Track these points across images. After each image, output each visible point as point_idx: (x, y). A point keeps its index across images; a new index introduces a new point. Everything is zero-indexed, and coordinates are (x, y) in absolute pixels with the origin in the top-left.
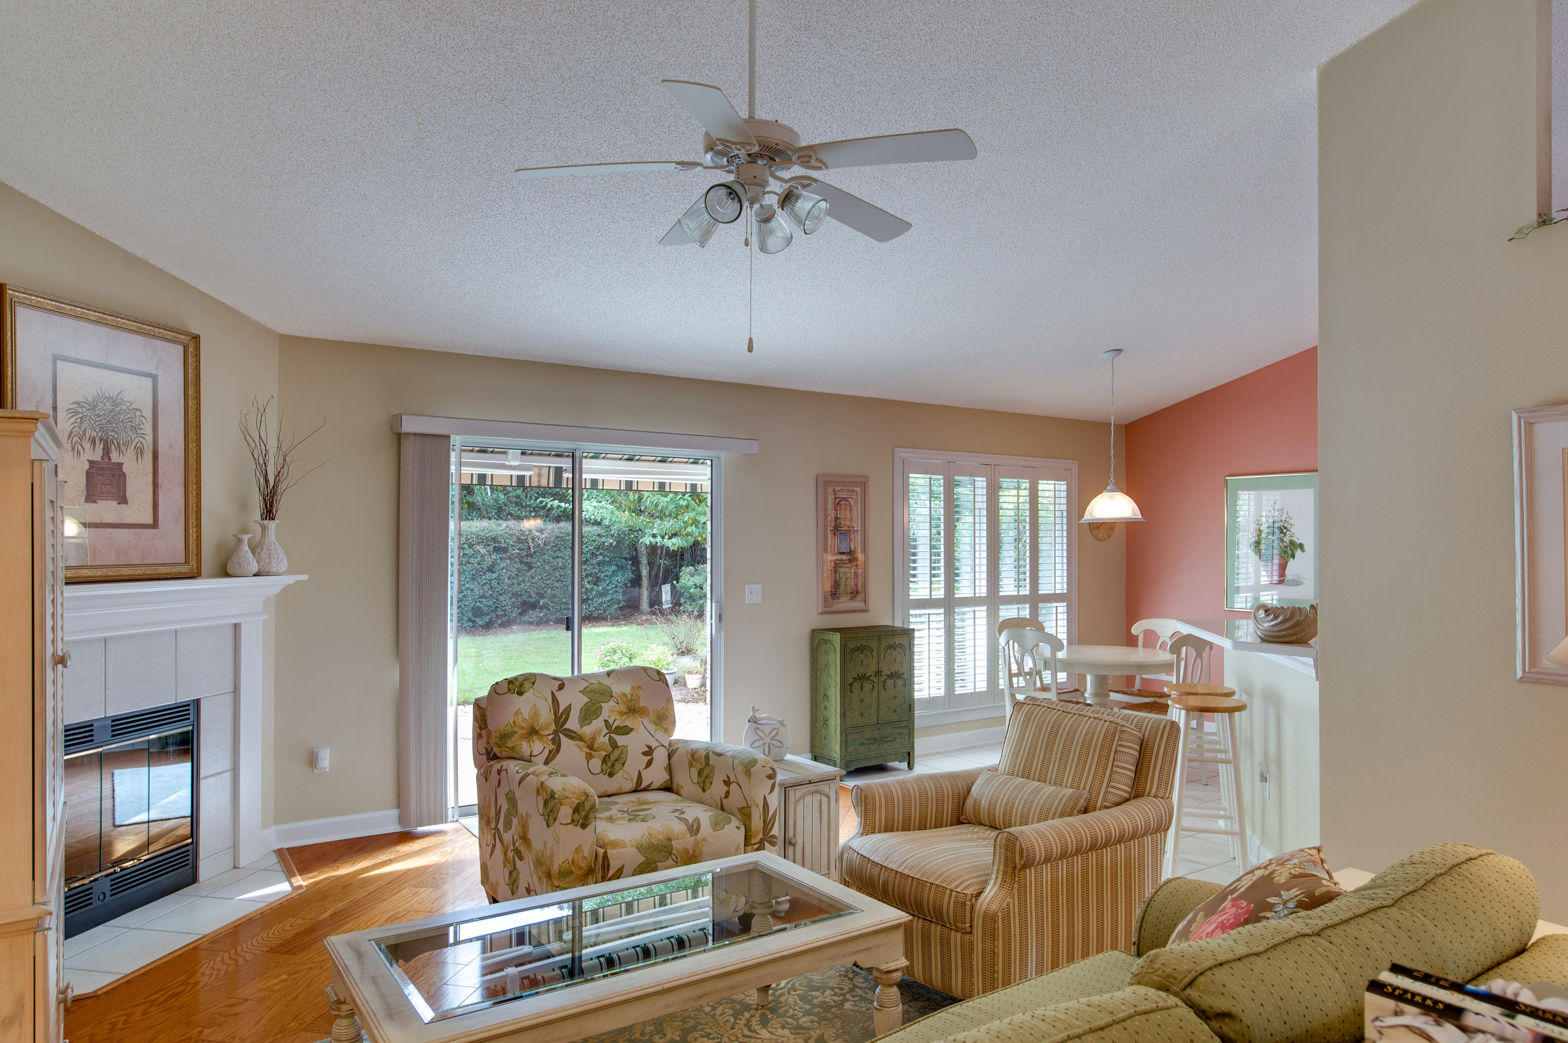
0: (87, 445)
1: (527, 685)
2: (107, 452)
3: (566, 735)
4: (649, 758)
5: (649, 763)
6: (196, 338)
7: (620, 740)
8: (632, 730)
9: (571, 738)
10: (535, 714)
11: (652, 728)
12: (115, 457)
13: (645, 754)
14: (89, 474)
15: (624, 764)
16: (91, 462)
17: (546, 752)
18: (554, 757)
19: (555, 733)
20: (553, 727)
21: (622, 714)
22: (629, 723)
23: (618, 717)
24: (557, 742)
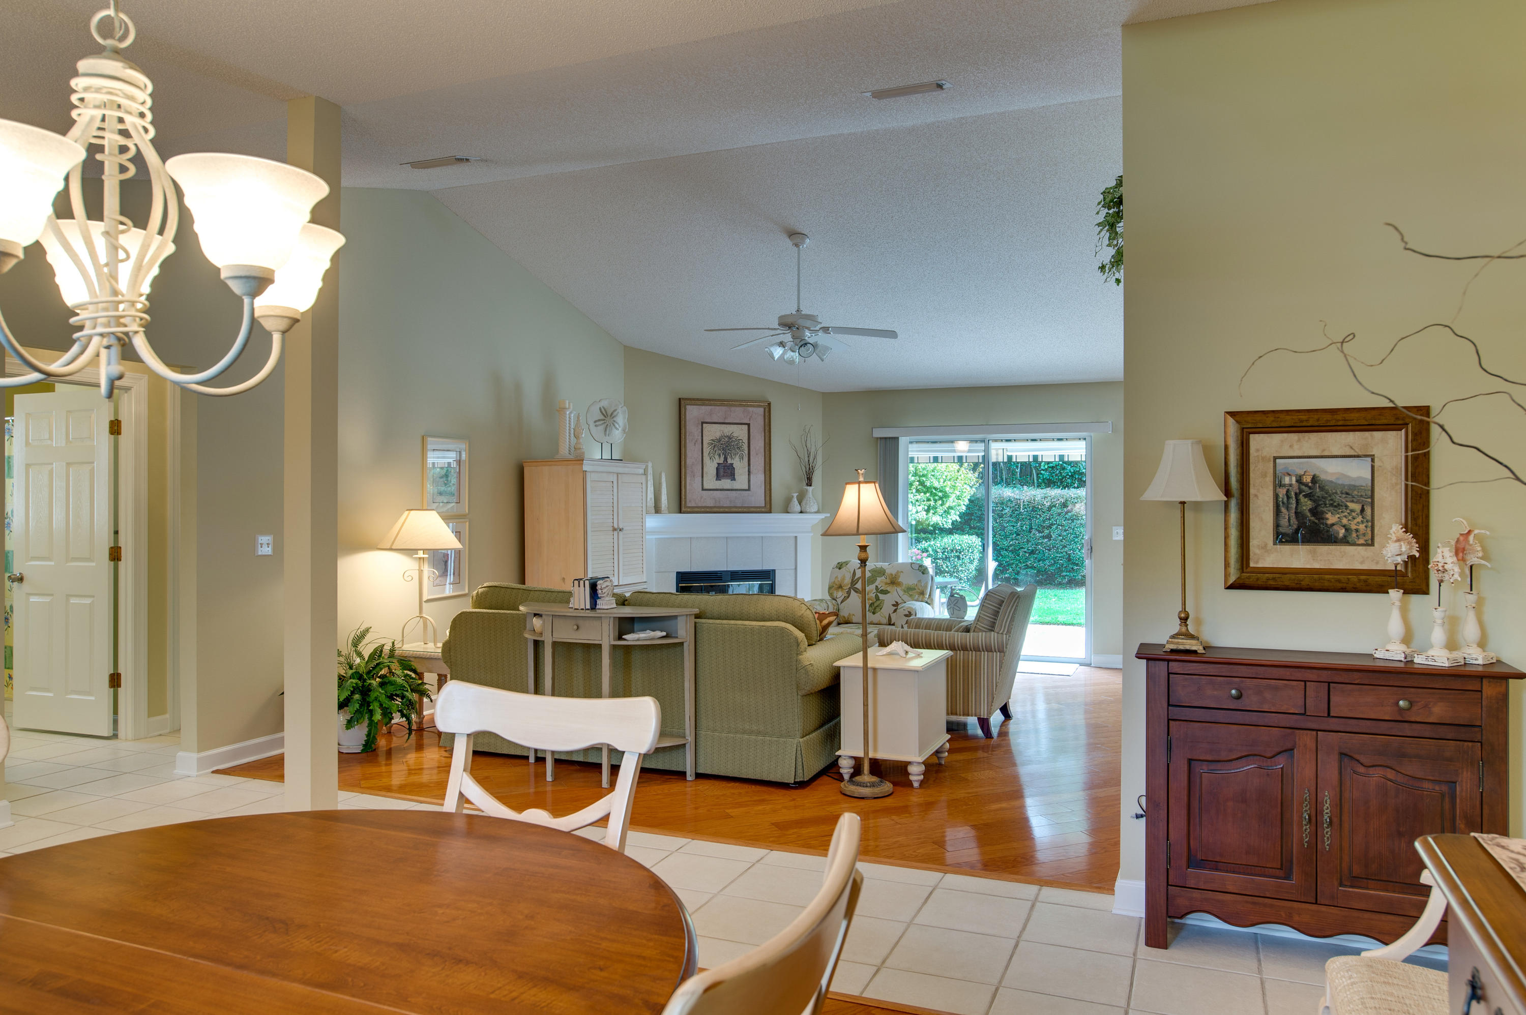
0: (717, 457)
1: (844, 565)
2: (726, 459)
3: (854, 590)
4: (896, 608)
5: (895, 611)
6: (769, 404)
7: (881, 596)
8: (889, 592)
9: (856, 592)
10: (843, 579)
11: (901, 593)
12: (729, 461)
13: (893, 605)
14: (717, 469)
15: (881, 609)
16: (718, 464)
17: (843, 596)
18: (846, 600)
19: (850, 588)
20: (849, 586)
21: (886, 584)
22: (888, 589)
23: (883, 585)
24: (849, 593)
